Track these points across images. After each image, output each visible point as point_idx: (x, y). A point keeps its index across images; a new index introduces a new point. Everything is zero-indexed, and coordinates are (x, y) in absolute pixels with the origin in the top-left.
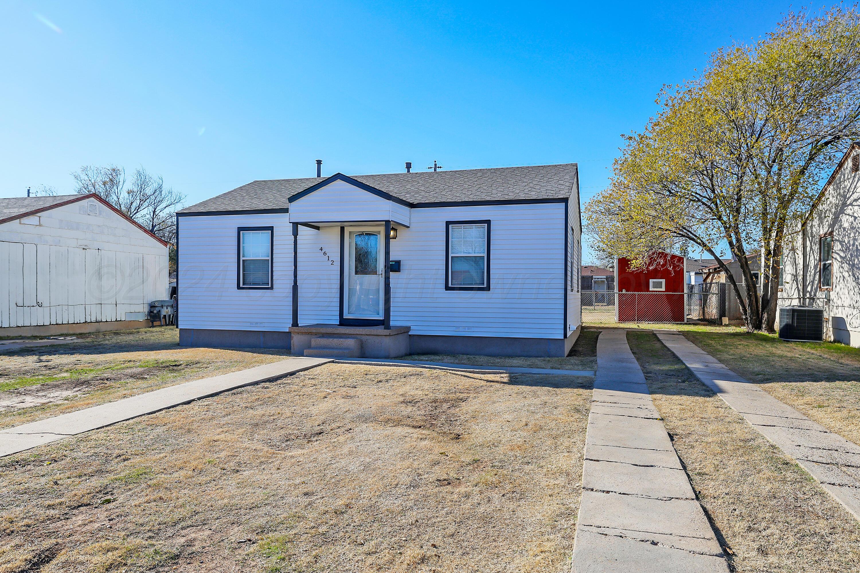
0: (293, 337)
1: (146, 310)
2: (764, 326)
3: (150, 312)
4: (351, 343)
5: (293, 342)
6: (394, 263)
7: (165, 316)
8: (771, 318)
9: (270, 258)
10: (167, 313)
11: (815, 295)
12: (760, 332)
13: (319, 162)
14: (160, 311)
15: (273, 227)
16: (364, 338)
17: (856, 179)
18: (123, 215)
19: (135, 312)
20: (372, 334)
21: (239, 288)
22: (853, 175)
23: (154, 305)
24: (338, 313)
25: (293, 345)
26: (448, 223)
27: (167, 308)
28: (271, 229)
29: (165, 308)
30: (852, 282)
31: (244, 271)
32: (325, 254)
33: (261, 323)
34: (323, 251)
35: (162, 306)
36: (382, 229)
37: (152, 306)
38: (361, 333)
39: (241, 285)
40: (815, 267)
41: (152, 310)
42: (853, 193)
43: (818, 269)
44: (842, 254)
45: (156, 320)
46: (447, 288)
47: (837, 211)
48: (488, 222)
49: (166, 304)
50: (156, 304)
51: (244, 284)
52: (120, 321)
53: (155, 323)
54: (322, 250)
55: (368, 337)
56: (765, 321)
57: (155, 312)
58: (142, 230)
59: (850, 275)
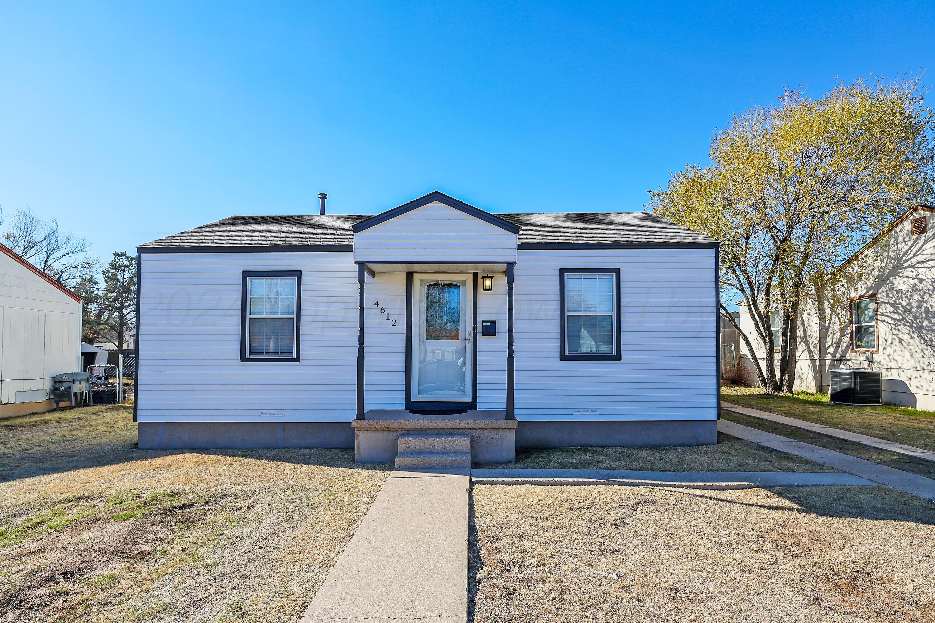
0: (358, 436)
1: (48, 386)
2: (785, 388)
3: (54, 390)
4: (464, 443)
5: (358, 443)
6: (489, 324)
7: (75, 394)
8: (791, 380)
9: (294, 316)
10: (80, 389)
12: (781, 394)
13: (323, 197)
14: (70, 387)
15: (301, 271)
16: (475, 433)
17: (921, 242)
18: (17, 258)
19: (31, 390)
20: (490, 427)
21: (243, 359)
22: (915, 237)
23: (60, 379)
24: (403, 394)
25: (359, 447)
26: (563, 271)
27: (80, 384)
28: (298, 274)
29: (78, 383)
31: (250, 335)
32: (383, 311)
33: (279, 411)
34: (380, 307)
35: (74, 381)
36: (470, 278)
37: (57, 381)
38: (472, 426)
39: (248, 356)
40: (842, 329)
41: (57, 386)
42: (915, 255)
43: (848, 331)
44: (897, 317)
45: (64, 399)
46: (563, 357)
47: (884, 274)
48: (617, 271)
49: (79, 378)
50: (65, 378)
51: (251, 354)
52: (8, 403)
53: (62, 404)
54: (378, 305)
55: (481, 432)
56: (785, 384)
57: (62, 388)
58: (45, 278)
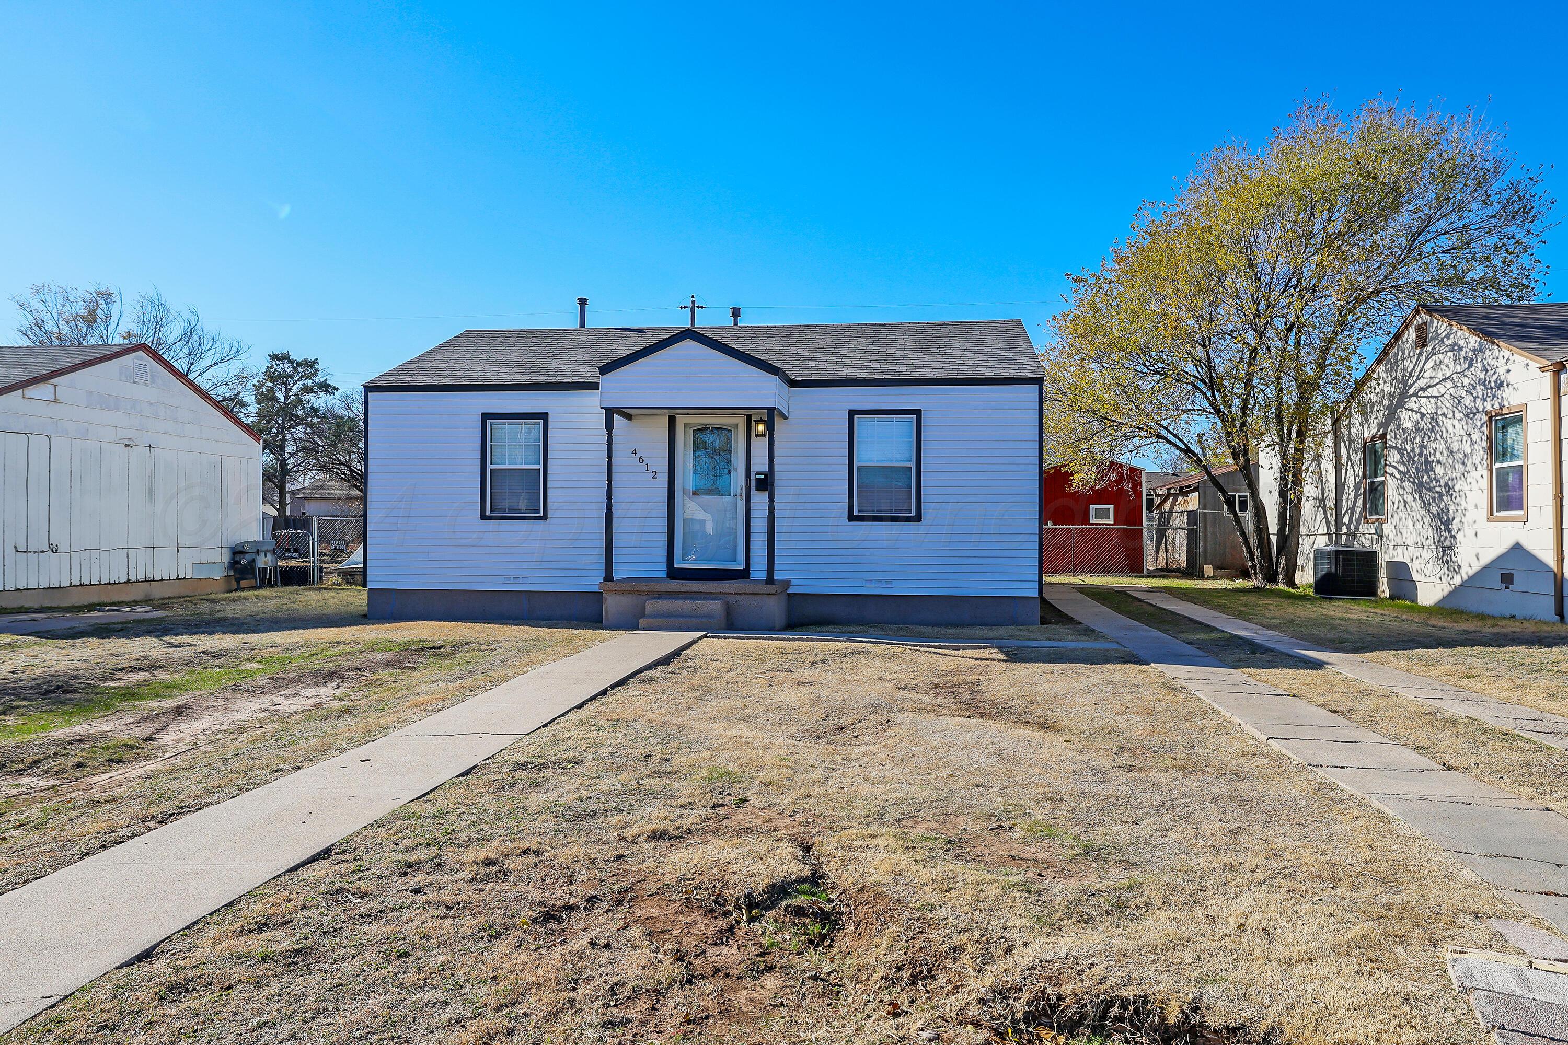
0: (606, 599)
1: (226, 558)
2: (1281, 577)
3: (234, 564)
4: (715, 606)
5: (606, 607)
6: (763, 476)
7: (259, 569)
8: (1291, 565)
9: (541, 467)
10: (266, 563)
11: (1357, 529)
12: (1275, 587)
14: (254, 560)
15: (547, 413)
16: (732, 599)
17: (1423, 358)
18: (191, 384)
19: (208, 563)
20: (747, 592)
21: (483, 517)
22: (1418, 351)
23: (240, 549)
24: (664, 559)
25: (607, 612)
26: (852, 413)
27: (266, 556)
28: (544, 416)
29: (262, 554)
30: (1420, 509)
31: (491, 489)
32: (641, 461)
33: (524, 578)
34: (638, 456)
35: (258, 552)
36: (741, 421)
37: (237, 552)
38: (727, 590)
39: (488, 513)
40: (1357, 487)
41: (237, 559)
42: (1418, 379)
43: (1362, 490)
44: (1402, 468)
45: (247, 577)
46: (852, 518)
47: (1393, 404)
48: (918, 413)
49: (264, 548)
50: (247, 548)
51: (492, 511)
52: (185, 578)
53: (243, 584)
54: (635, 454)
55: (739, 597)
56: (1283, 569)
57: (244, 562)
58: (221, 411)
59: (1415, 499)
